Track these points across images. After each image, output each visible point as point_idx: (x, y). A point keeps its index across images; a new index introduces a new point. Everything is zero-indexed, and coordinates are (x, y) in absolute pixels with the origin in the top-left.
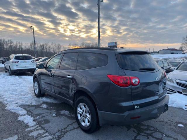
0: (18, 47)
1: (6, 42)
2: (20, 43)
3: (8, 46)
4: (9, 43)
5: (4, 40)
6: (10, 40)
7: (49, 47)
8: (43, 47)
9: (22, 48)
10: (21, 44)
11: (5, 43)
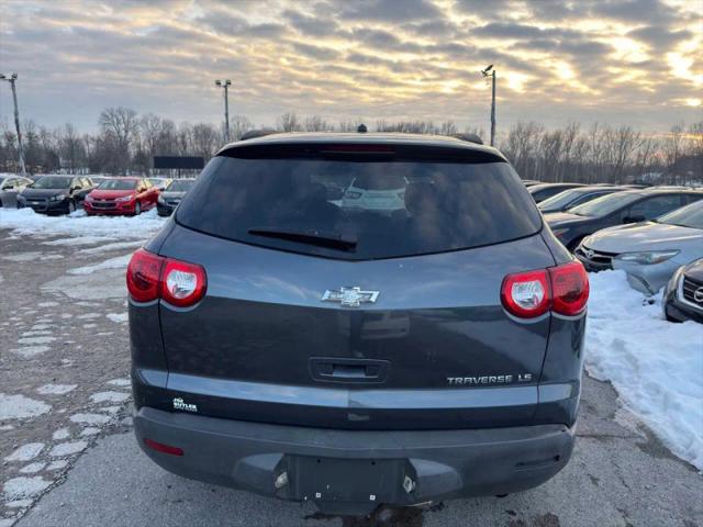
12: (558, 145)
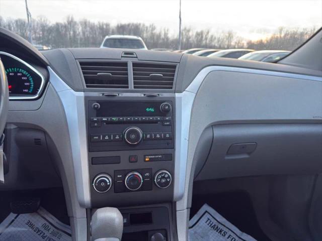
0: (163, 36)
1: (147, 28)
2: (166, 29)
3: (149, 34)
4: (151, 29)
5: (144, 25)
6: (153, 25)
7: (212, 36)
8: (201, 36)
9: (167, 39)
10: (168, 30)
11: (145, 29)
12: (202, 37)
